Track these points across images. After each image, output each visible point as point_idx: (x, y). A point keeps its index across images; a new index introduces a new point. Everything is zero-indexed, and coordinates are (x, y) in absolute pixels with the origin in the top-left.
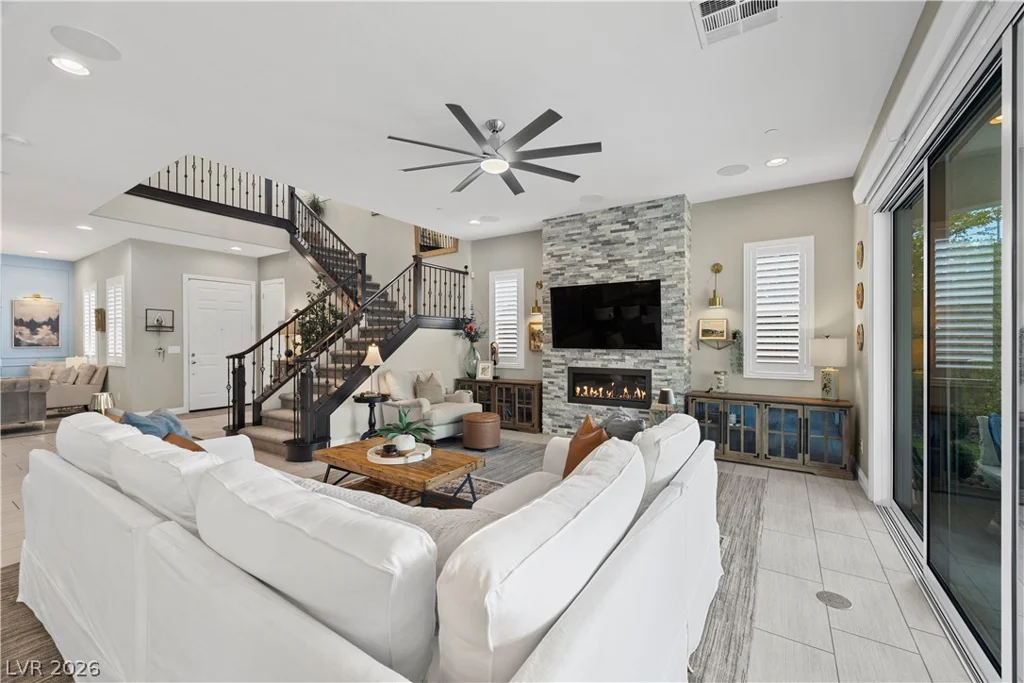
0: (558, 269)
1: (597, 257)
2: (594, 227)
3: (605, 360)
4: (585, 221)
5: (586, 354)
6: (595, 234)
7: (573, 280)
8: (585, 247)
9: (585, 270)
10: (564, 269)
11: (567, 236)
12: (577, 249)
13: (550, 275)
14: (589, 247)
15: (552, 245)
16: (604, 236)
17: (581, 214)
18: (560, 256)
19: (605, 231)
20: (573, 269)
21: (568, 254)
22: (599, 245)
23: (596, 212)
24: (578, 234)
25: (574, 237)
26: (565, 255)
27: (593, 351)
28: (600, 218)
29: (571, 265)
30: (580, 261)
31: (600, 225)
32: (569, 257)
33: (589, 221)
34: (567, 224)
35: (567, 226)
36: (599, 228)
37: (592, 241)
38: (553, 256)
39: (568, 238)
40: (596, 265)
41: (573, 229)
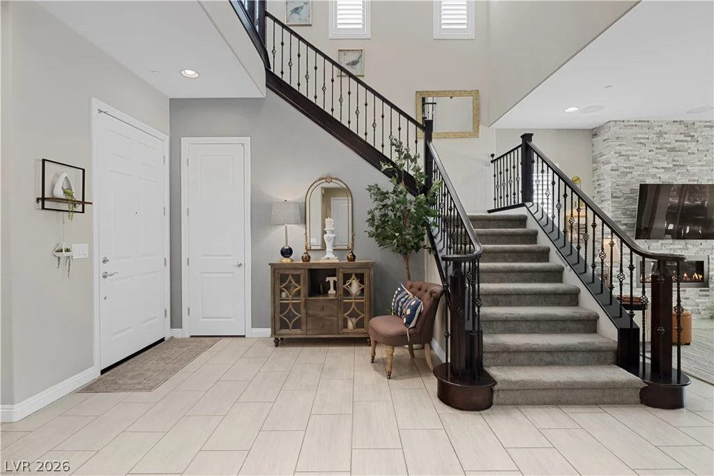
0: (626, 168)
1: (663, 161)
2: (660, 134)
3: (671, 249)
4: (653, 128)
5: (653, 244)
6: (661, 141)
7: (641, 178)
8: (653, 151)
9: (653, 171)
10: (633, 168)
11: (634, 138)
12: (644, 151)
13: (618, 173)
14: (655, 151)
15: (620, 145)
16: (670, 143)
17: (648, 121)
18: (628, 155)
19: (670, 138)
20: (641, 169)
21: (636, 156)
22: (665, 151)
23: (662, 121)
24: (645, 138)
25: (641, 141)
26: (633, 156)
27: (661, 241)
28: (665, 128)
29: (638, 166)
30: (647, 163)
31: (666, 133)
32: (637, 158)
33: (655, 129)
34: (635, 128)
35: (635, 130)
36: (664, 136)
37: (658, 146)
38: (620, 156)
39: (636, 141)
40: (663, 168)
41: (641, 134)
